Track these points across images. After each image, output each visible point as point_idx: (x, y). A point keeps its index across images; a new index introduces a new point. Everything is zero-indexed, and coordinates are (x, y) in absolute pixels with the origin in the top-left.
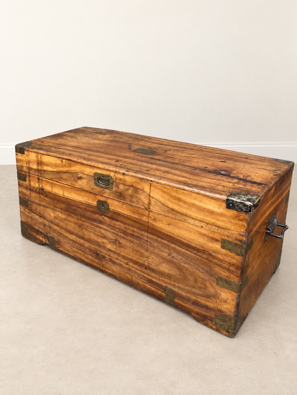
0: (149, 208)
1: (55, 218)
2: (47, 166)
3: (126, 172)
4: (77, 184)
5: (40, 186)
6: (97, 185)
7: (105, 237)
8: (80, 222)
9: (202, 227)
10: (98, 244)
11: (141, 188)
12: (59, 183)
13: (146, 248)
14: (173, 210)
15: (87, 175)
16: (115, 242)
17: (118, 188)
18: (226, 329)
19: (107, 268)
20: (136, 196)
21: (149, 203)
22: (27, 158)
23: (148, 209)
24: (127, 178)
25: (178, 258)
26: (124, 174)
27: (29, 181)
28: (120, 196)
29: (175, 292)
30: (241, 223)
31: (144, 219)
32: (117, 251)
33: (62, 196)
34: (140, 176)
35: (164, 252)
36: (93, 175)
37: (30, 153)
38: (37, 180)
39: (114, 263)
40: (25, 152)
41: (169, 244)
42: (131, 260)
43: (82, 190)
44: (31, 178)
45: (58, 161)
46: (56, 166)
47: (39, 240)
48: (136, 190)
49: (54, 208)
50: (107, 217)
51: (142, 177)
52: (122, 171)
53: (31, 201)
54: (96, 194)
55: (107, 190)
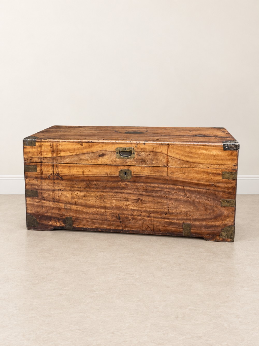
0: (168, 165)
1: (73, 198)
2: (64, 151)
3: (145, 142)
4: (98, 162)
5: (55, 172)
6: (118, 158)
7: (127, 200)
8: (100, 194)
9: (208, 168)
10: (119, 208)
11: (160, 151)
12: (78, 165)
13: (166, 197)
14: (188, 162)
15: (109, 151)
16: (138, 200)
17: (140, 156)
20: (156, 159)
21: (168, 162)
22: (39, 149)
24: (147, 147)
25: (192, 198)
26: (144, 144)
27: (41, 170)
28: (142, 161)
29: (190, 225)
30: (234, 157)
31: (164, 174)
32: (139, 209)
33: (82, 175)
34: (158, 143)
35: (181, 195)
36: (115, 150)
37: (43, 143)
38: (51, 167)
39: (137, 220)
40: (37, 144)
41: (185, 188)
42: (154, 212)
43: (104, 165)
44: (43, 166)
45: (78, 146)
46: (74, 150)
47: (51, 225)
48: (156, 153)
49: (72, 189)
50: (128, 182)
51: (161, 143)
52: (144, 142)
53: (42, 190)
54: (118, 166)
55: (128, 160)
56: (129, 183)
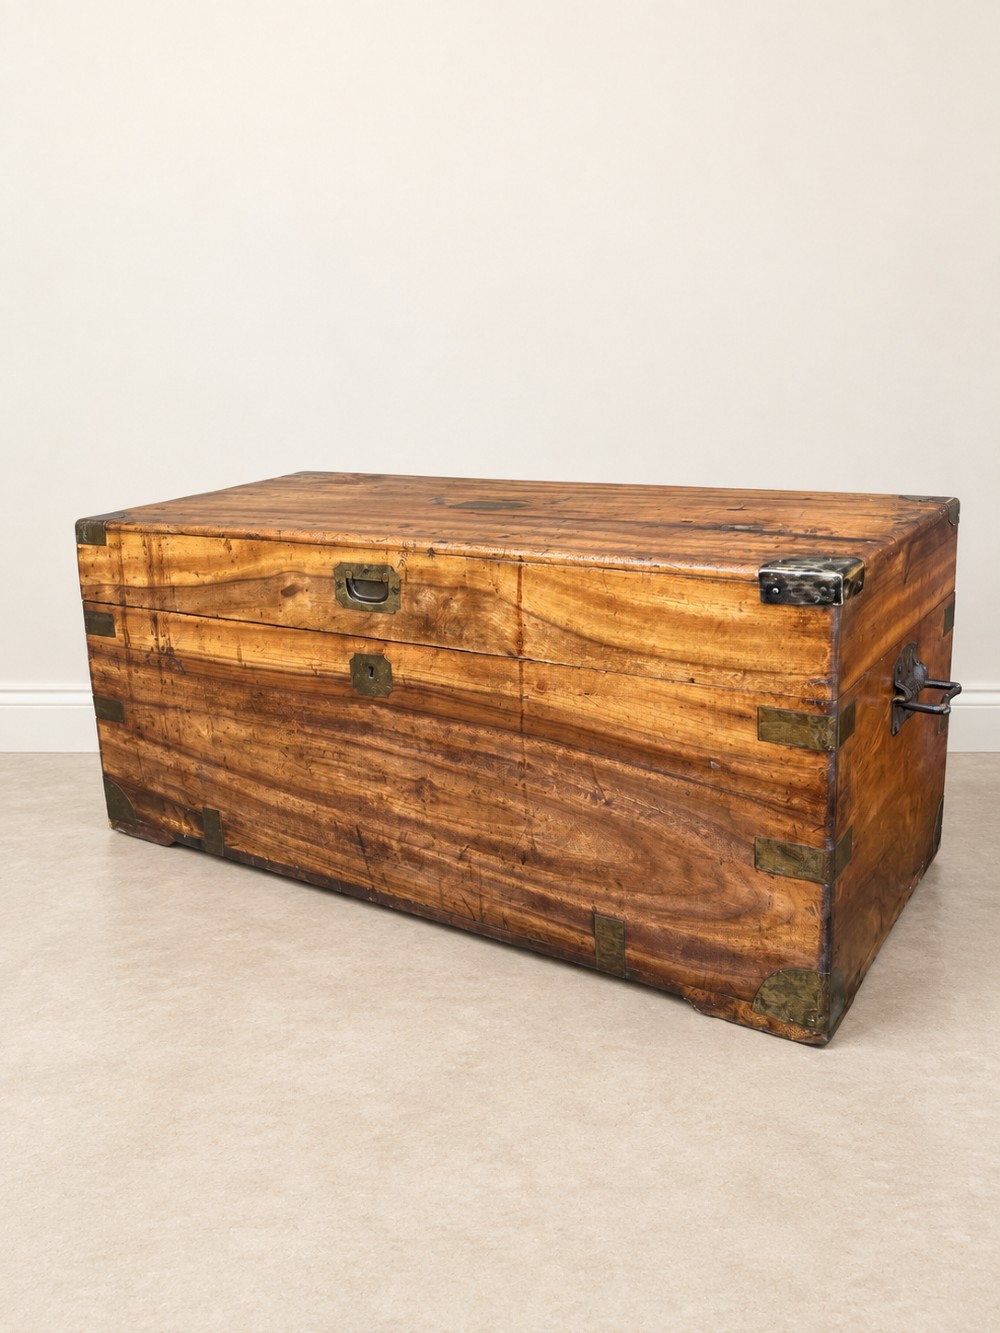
0: (520, 652)
1: (215, 741)
2: (181, 569)
3: (436, 546)
4: (280, 615)
5: (162, 641)
6: (345, 606)
7: (382, 778)
8: (300, 739)
9: (692, 681)
10: (360, 804)
11: (491, 588)
12: (221, 622)
13: (519, 787)
14: (598, 643)
15: (310, 576)
16: (419, 788)
17: (418, 602)
18: (800, 1020)
19: (398, 887)
20: (477, 619)
21: (520, 639)
22: (115, 556)
23: (516, 655)
24: (441, 563)
25: (626, 806)
26: (432, 553)
27: (125, 631)
28: (425, 627)
29: (624, 925)
30: (810, 642)
31: (509, 689)
32: (428, 821)
33: (236, 662)
34: (483, 550)
35: (578, 791)
36: (330, 573)
37: (123, 536)
38: (149, 624)
39: (420, 862)
40: (110, 539)
41: (594, 760)
42: (477, 843)
43: (299, 629)
44: (129, 618)
45: (217, 549)
46: (211, 563)
47: (166, 827)
48: (475, 598)
49: (213, 707)
50: (385, 706)
51: (491, 551)
52: (427, 545)
53: (132, 700)
54: (345, 637)
55: (380, 617)
56: (385, 712)
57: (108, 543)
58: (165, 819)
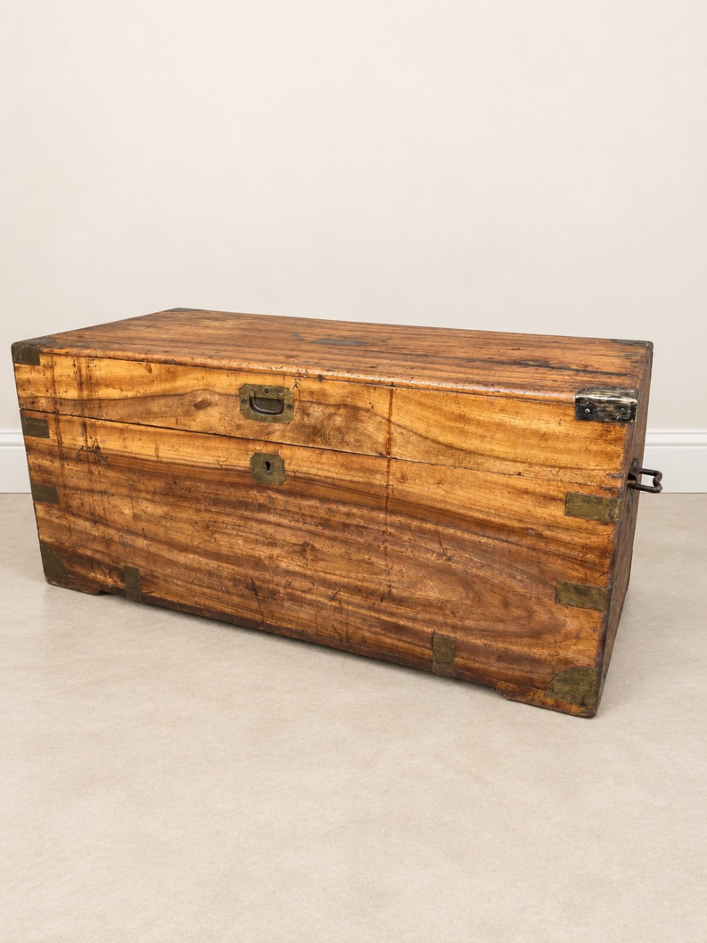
0: (389, 453)
1: (136, 517)
2: (107, 386)
3: (324, 373)
4: (193, 423)
5: (90, 443)
6: (247, 416)
7: (272, 543)
8: (207, 516)
9: (520, 474)
10: (258, 563)
11: (369, 406)
12: (143, 428)
13: (382, 549)
14: (450, 447)
15: (220, 394)
16: (303, 549)
17: (308, 415)
18: (578, 701)
19: (283, 619)
20: (356, 429)
21: (389, 444)
22: (48, 374)
23: (386, 455)
24: (328, 387)
25: (462, 561)
26: (321, 378)
27: (58, 434)
28: (314, 435)
29: (455, 641)
31: (379, 480)
32: (308, 572)
33: (155, 459)
34: (362, 377)
35: (428, 550)
36: (236, 392)
37: (56, 358)
38: (79, 430)
39: (299, 601)
40: (43, 360)
41: (440, 529)
42: (346, 587)
43: (209, 434)
44: (61, 425)
45: (138, 371)
46: (132, 382)
47: (94, 581)
48: (354, 412)
49: (133, 493)
50: (278, 491)
51: (370, 378)
52: (317, 372)
53: (65, 486)
54: (247, 440)
55: (277, 426)
56: (279, 497)
57: (41, 364)
58: (93, 574)
